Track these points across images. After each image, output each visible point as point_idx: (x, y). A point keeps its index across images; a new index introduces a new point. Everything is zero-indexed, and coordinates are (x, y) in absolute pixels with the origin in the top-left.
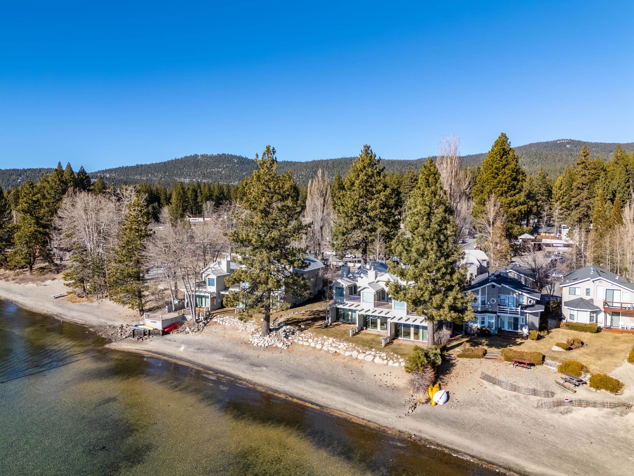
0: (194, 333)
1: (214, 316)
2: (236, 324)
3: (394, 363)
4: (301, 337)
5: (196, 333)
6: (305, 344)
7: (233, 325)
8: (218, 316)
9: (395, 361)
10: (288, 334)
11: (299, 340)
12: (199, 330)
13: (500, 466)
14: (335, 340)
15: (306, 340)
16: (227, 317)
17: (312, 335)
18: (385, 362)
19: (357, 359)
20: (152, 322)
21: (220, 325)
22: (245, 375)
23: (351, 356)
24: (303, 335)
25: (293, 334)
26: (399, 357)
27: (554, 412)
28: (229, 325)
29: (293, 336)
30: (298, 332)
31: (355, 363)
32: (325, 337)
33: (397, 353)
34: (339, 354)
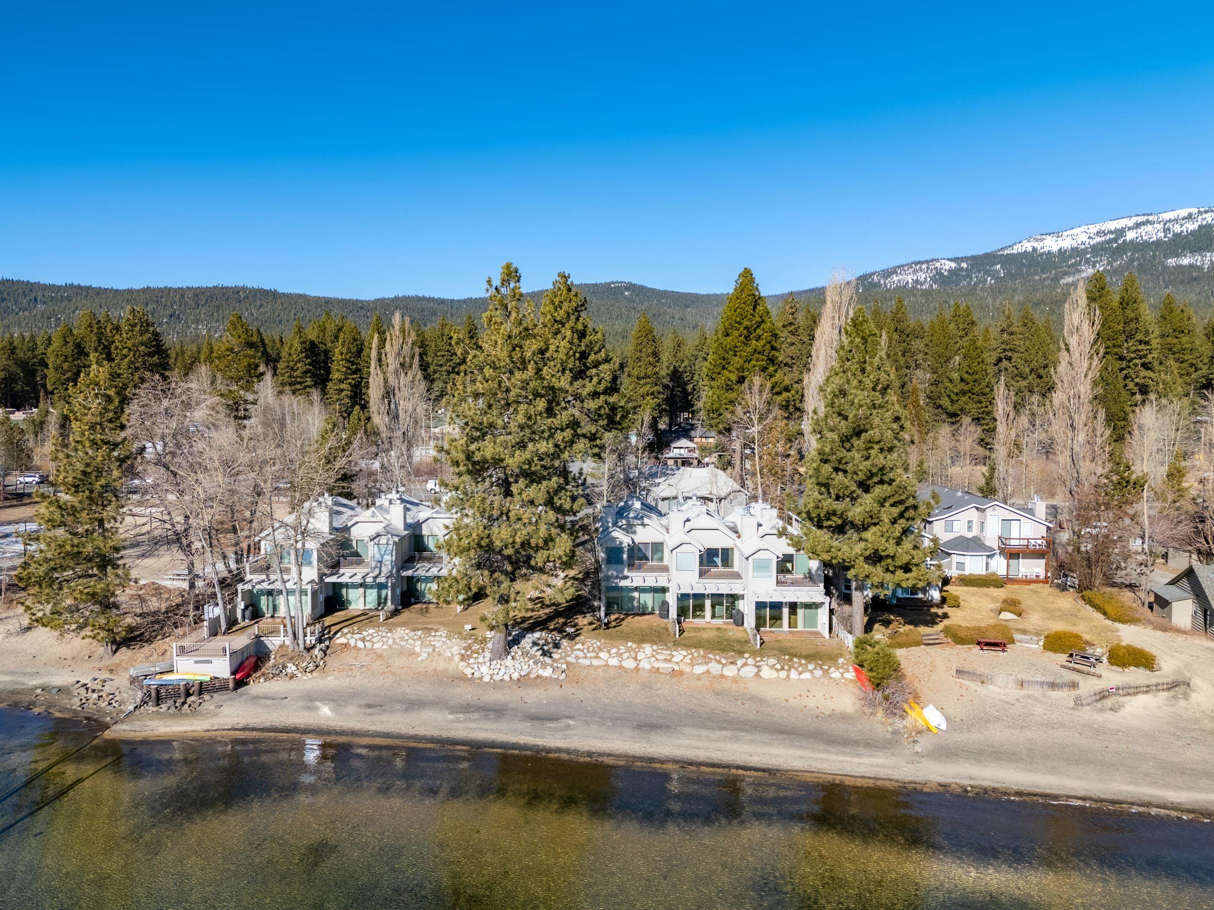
0: (309, 675)
1: (336, 633)
2: (403, 643)
3: (800, 673)
4: (579, 650)
5: (314, 674)
6: (596, 662)
7: (394, 646)
8: (345, 630)
9: (800, 669)
10: (546, 648)
11: (577, 658)
12: (317, 667)
13: (1132, 804)
14: (655, 647)
15: (593, 654)
16: (371, 631)
17: (599, 644)
18: (783, 674)
19: (722, 676)
20: (196, 662)
21: (359, 649)
22: (545, 740)
23: (708, 672)
24: (579, 646)
25: (557, 646)
26: (803, 661)
27: (1101, 710)
28: (385, 647)
29: (560, 651)
30: (565, 643)
31: (726, 685)
32: (630, 644)
33: (796, 656)
34: (681, 673)
